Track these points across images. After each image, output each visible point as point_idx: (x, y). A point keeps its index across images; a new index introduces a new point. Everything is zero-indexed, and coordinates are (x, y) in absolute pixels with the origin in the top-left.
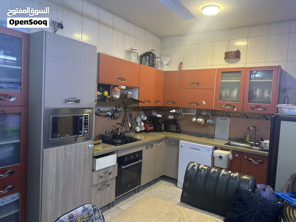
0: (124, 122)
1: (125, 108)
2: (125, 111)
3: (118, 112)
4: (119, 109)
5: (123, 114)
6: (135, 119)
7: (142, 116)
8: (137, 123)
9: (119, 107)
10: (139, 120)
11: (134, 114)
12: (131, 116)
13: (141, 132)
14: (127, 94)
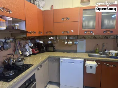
0: (15, 50)
1: (15, 39)
2: (15, 42)
3: (8, 43)
4: (8, 41)
5: (12, 44)
6: (24, 47)
7: (29, 44)
8: (26, 49)
9: (8, 39)
10: (27, 47)
11: (23, 43)
12: (20, 45)
13: (30, 55)
14: (15, 26)
